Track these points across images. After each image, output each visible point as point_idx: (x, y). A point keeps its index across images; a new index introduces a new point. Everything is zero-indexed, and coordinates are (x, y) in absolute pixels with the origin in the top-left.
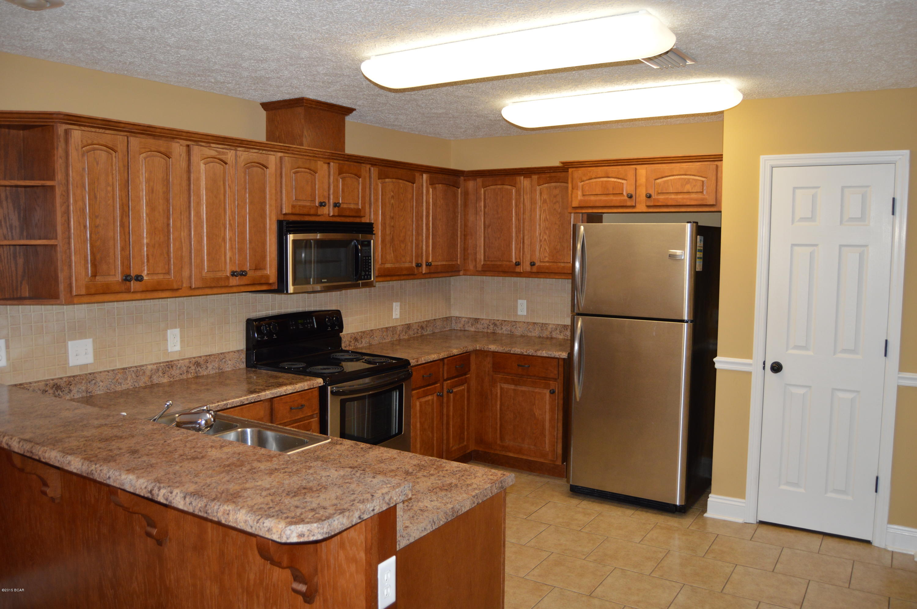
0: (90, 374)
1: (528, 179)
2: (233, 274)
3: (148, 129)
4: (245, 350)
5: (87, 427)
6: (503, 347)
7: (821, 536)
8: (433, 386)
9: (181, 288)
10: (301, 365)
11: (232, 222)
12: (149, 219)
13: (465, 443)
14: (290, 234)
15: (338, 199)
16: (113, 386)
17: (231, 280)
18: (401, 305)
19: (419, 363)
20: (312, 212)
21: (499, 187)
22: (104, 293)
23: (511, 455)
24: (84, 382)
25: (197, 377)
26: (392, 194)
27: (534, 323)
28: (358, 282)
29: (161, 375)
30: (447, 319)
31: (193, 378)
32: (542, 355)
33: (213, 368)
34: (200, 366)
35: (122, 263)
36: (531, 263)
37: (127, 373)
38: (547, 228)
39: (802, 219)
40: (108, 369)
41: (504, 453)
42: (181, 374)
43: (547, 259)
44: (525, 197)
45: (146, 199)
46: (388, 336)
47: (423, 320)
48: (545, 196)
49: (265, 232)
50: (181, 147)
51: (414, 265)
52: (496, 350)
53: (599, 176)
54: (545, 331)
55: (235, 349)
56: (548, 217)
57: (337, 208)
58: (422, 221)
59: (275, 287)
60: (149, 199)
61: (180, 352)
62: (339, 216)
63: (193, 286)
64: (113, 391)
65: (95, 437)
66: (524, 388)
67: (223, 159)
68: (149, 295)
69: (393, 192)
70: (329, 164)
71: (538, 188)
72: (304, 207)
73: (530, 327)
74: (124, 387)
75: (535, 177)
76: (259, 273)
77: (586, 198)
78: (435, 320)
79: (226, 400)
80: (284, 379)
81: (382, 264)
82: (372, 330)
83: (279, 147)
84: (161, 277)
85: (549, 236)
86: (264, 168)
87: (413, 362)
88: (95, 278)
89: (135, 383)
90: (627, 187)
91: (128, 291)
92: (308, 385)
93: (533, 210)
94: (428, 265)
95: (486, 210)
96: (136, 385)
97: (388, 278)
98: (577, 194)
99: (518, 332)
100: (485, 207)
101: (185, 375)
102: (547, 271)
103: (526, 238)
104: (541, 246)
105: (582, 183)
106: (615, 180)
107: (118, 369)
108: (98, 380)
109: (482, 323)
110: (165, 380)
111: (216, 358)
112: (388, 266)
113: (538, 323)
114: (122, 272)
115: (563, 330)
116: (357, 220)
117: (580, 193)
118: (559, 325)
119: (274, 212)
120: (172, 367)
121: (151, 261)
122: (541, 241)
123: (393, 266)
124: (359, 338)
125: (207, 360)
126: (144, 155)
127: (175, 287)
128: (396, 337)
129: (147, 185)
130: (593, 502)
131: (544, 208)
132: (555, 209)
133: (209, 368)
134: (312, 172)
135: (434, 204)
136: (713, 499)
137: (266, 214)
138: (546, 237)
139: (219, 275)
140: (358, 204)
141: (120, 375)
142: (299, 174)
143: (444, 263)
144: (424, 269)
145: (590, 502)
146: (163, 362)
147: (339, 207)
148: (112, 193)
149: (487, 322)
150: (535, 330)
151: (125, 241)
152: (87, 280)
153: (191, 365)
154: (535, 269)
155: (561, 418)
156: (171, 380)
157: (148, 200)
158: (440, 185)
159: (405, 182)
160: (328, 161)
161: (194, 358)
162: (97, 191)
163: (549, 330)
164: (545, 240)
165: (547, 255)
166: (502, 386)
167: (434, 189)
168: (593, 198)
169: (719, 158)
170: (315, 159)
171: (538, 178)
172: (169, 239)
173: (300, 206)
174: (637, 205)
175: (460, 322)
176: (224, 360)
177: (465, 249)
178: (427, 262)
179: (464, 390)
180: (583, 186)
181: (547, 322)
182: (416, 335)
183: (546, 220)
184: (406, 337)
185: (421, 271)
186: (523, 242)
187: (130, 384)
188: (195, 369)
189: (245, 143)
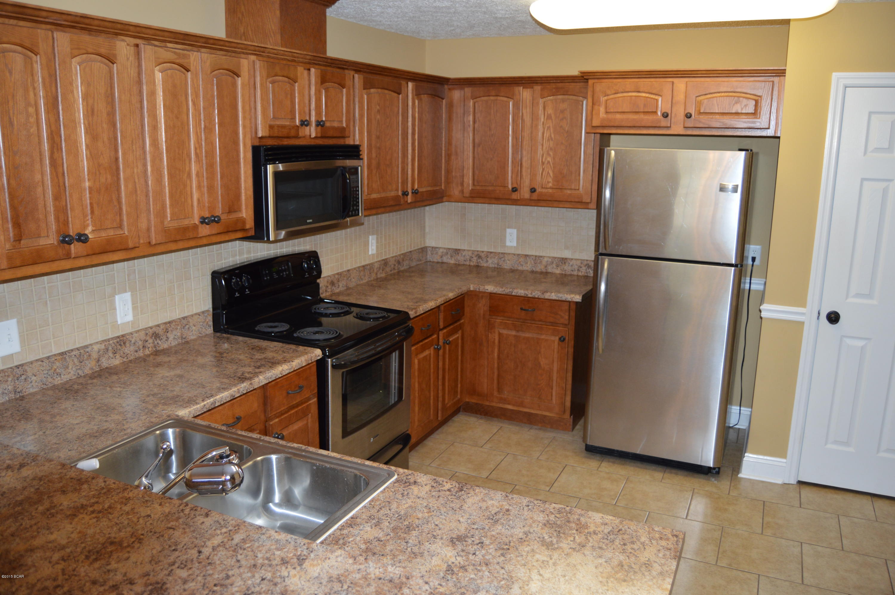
0: (18, 367)
1: (529, 90)
2: (203, 221)
3: (82, 20)
4: (211, 310)
5: (53, 515)
6: (502, 288)
7: (869, 498)
8: (431, 339)
9: (138, 245)
10: (283, 327)
11: (198, 151)
12: (90, 153)
13: (459, 396)
14: (269, 164)
15: (321, 117)
16: (50, 380)
17: (200, 229)
18: (377, 239)
19: (418, 314)
20: (293, 133)
21: (492, 98)
22: (35, 263)
23: (510, 407)
24: (10, 379)
25: (157, 353)
26: (378, 107)
27: (526, 256)
28: (346, 220)
29: (111, 355)
30: (423, 250)
31: (152, 354)
32: (551, 298)
33: (174, 338)
34: (159, 337)
35: (57, 219)
36: (531, 189)
37: (68, 359)
38: (551, 149)
39: (877, 150)
40: (42, 356)
41: (501, 405)
42: (136, 351)
43: (550, 185)
44: (524, 111)
45: (84, 124)
46: (365, 276)
47: (399, 253)
48: (550, 111)
49: (238, 163)
50: (128, 47)
51: (400, 193)
52: (494, 292)
53: (627, 90)
54: (539, 265)
55: (199, 311)
56: (553, 136)
57: (320, 127)
58: (407, 139)
59: (252, 233)
60: (89, 124)
61: (133, 323)
62: (322, 137)
63: (154, 242)
64: (50, 385)
65: (76, 545)
66: (527, 335)
67: (185, 65)
68: (96, 260)
69: (379, 105)
70: (309, 70)
71: (541, 101)
72: (283, 127)
73: (522, 259)
74: (65, 378)
75: (538, 88)
76: (234, 216)
77: (610, 116)
78: (410, 252)
79: (212, 396)
80: (272, 351)
81: (368, 194)
82: (348, 271)
83: (252, 48)
84: (111, 233)
85: (554, 158)
86: (235, 76)
87: (412, 314)
88: (20, 243)
89: (78, 371)
90: (662, 105)
91: (68, 256)
92: (306, 360)
93: (534, 126)
94: (415, 192)
95: (476, 125)
96: (81, 373)
97: (374, 211)
98: (599, 110)
99: (507, 265)
100: (474, 122)
101: (141, 351)
102: (550, 199)
103: (524, 160)
104: (543, 169)
105: (606, 98)
106: (647, 95)
107: (55, 355)
108: (30, 374)
109: (464, 254)
110: (117, 362)
111: (178, 325)
112: (374, 196)
113: (530, 256)
114: (58, 232)
115: (561, 264)
116: (341, 142)
117: (602, 110)
118: (556, 258)
119: (249, 136)
120: (124, 343)
121: (96, 212)
122: (543, 163)
123: (379, 196)
124: (336, 282)
125: (167, 329)
126: (78, 59)
127: (131, 245)
128: (373, 276)
129: (85, 103)
130: (614, 463)
131: (548, 125)
132: (561, 127)
133: (170, 339)
134: (291, 81)
135: (420, 119)
136: (749, 458)
137: (238, 138)
138: (549, 159)
139: (186, 222)
140: (341, 121)
141: (58, 364)
142: (276, 84)
143: (429, 189)
144: (409, 199)
145: (611, 464)
146: (112, 339)
147: (322, 126)
148: (35, 116)
149: (470, 253)
150: (527, 263)
151: (59, 186)
152: (8, 246)
153: (148, 338)
154: (535, 196)
155: (570, 368)
156: (125, 360)
157: (87, 125)
158: (425, 95)
159: (390, 92)
160: (308, 66)
161: (151, 328)
162: (14, 113)
163: (544, 263)
164: (549, 162)
165: (550, 180)
166: (501, 332)
167: (420, 100)
168: (618, 116)
169: (781, 73)
170: (293, 63)
171: (542, 90)
172: (118, 179)
173: (278, 126)
174: (672, 126)
175: (437, 253)
176: (187, 326)
177: (448, 171)
178: (413, 189)
179: (458, 337)
180: (606, 101)
181: (541, 254)
182: (392, 272)
183: (550, 139)
184: (383, 275)
185: (406, 200)
186: (521, 164)
187: (72, 373)
188: (153, 343)
189: (212, 41)
